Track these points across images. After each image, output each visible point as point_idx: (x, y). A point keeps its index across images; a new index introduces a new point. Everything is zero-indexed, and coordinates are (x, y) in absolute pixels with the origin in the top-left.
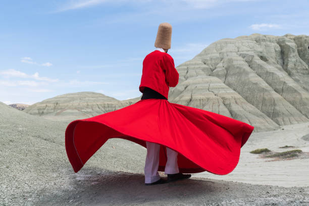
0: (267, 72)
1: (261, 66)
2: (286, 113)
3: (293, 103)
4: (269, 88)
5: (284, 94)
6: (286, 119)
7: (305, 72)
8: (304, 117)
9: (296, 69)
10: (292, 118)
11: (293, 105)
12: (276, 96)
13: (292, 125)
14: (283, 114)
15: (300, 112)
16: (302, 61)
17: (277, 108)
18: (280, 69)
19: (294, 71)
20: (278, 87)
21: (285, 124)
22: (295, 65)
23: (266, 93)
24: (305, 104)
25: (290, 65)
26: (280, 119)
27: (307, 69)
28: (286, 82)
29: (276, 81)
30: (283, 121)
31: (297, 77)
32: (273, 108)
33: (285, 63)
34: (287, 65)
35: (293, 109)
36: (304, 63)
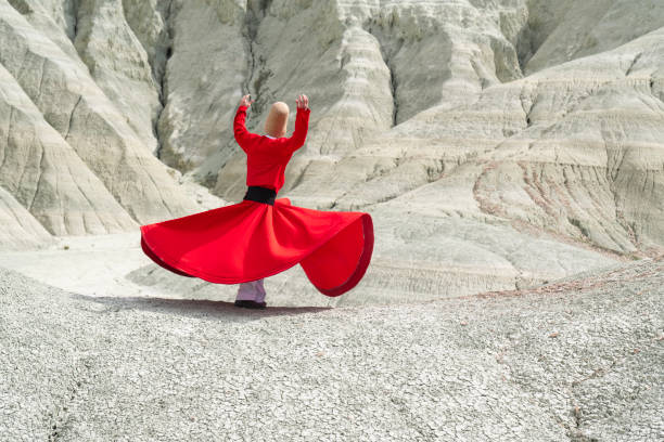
0: (28, 52)
1: (9, 28)
2: (77, 197)
3: (98, 168)
4: (30, 109)
5: (76, 136)
6: (75, 216)
7: (135, 70)
8: (125, 214)
9: (114, 58)
10: (91, 214)
11: (98, 173)
12: (51, 137)
13: (90, 237)
14: (67, 198)
15: (117, 197)
16: (131, 33)
17: (51, 178)
18: (66, 51)
19: (104, 64)
20: (57, 110)
21: (69, 232)
22: (110, 43)
23: (20, 125)
24: (132, 176)
25: (97, 42)
26: (55, 215)
27: (142, 64)
28: (85, 97)
29: (52, 88)
30: (66, 221)
31: (112, 86)
32: (37, 177)
33: (81, 32)
34: (86, 39)
35: (95, 187)
36: (136, 42)
